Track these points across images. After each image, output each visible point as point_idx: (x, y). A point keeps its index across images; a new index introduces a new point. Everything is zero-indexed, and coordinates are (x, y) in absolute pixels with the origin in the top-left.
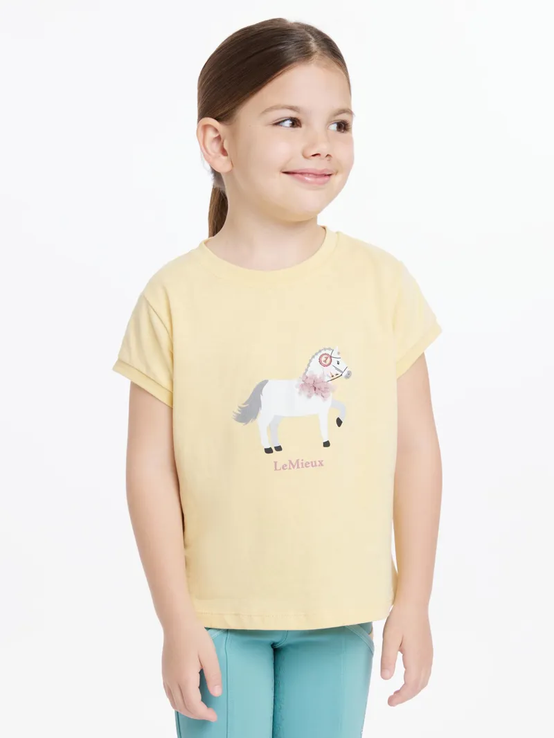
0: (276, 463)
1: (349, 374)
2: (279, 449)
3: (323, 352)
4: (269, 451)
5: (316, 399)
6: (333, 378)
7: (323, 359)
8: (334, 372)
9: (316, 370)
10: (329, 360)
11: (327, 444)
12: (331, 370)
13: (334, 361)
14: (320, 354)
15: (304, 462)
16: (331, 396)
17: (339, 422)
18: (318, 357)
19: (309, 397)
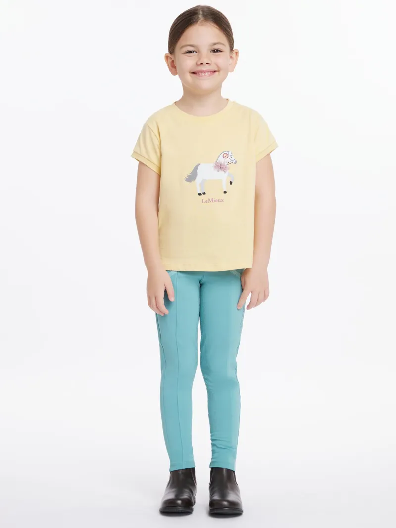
0: (203, 200)
1: (236, 162)
2: (204, 193)
3: (225, 152)
4: (200, 194)
5: (221, 173)
6: (229, 164)
7: (225, 155)
8: (229, 161)
9: (222, 160)
10: (227, 156)
11: (225, 192)
12: (228, 160)
13: (229, 157)
14: (223, 153)
15: (215, 199)
16: (228, 171)
17: (231, 183)
18: (222, 155)
19: (218, 171)
